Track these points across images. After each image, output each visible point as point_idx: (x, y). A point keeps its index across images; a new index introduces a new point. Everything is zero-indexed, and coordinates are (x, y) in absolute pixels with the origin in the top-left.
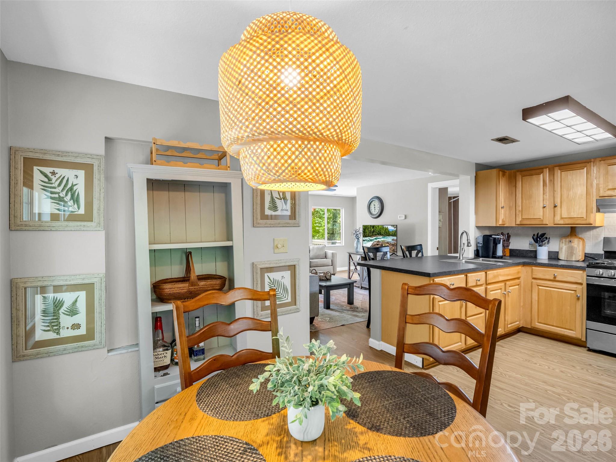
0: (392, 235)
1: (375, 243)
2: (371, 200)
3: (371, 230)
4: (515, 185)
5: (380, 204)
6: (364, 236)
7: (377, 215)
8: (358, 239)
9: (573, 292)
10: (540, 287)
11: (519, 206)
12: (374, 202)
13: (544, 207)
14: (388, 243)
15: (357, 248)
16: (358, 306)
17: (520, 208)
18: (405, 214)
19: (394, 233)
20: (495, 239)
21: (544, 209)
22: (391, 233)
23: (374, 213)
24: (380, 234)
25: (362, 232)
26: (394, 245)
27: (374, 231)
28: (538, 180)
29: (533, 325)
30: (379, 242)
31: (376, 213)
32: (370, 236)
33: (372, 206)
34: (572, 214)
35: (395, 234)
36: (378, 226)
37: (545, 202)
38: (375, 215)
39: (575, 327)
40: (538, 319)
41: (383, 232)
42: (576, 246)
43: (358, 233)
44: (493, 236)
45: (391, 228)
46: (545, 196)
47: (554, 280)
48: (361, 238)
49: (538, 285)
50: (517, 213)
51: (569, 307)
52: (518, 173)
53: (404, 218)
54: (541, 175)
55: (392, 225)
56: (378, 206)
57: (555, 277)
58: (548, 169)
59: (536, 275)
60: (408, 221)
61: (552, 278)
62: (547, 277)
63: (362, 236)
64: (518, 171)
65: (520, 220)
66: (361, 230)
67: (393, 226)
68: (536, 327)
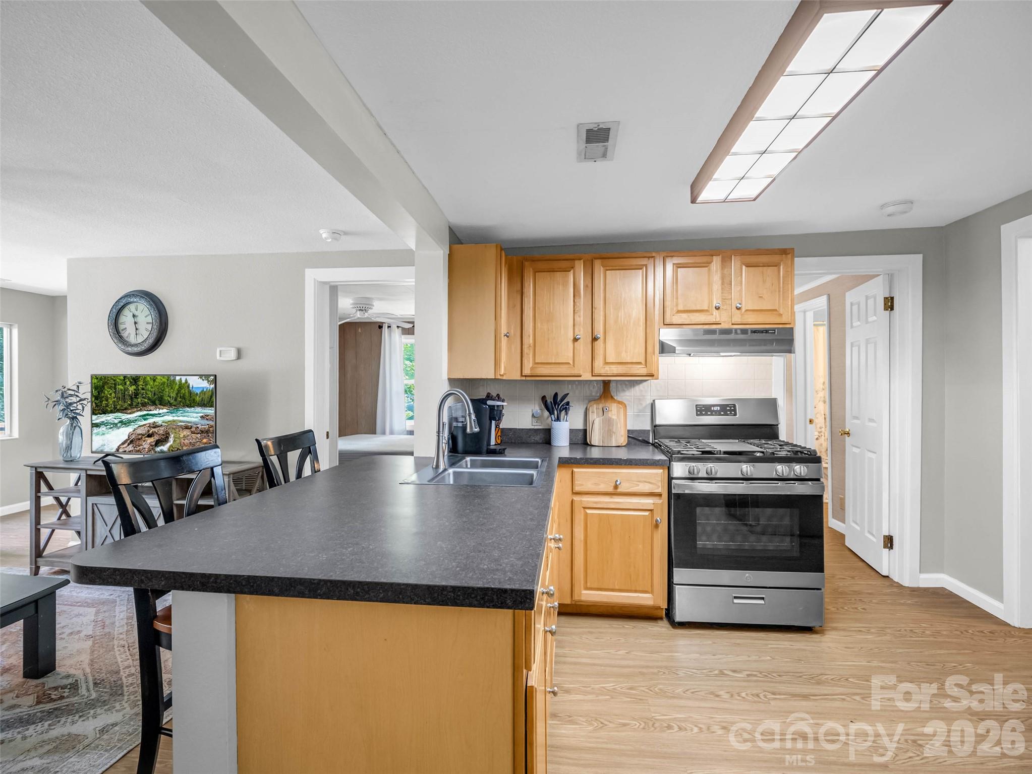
0: (203, 405)
1: (141, 431)
2: (124, 301)
3: (126, 390)
4: (519, 288)
5: (154, 314)
6: (94, 412)
7: (146, 345)
8: (74, 418)
9: (647, 513)
10: (589, 511)
11: (529, 336)
12: (132, 307)
13: (576, 340)
14: (187, 428)
15: (69, 448)
16: (78, 674)
17: (531, 341)
18: (240, 345)
19: (206, 397)
20: (492, 408)
21: (576, 343)
22: (198, 399)
23: (132, 340)
24: (158, 401)
25: (89, 396)
26: (207, 432)
27: (136, 394)
28: (565, 284)
29: (576, 598)
30: (155, 426)
31: (140, 339)
32: (123, 410)
33: (126, 319)
34: (623, 355)
35: (208, 400)
36: (154, 378)
37: (576, 329)
38: (136, 345)
39: (652, 586)
40: (586, 582)
41: (170, 394)
42: (614, 417)
43: (74, 399)
44: (490, 403)
45: (197, 384)
46: (577, 318)
47: (615, 492)
48: (86, 419)
49: (584, 508)
50: (525, 350)
51: (641, 546)
52: (527, 264)
53: (232, 354)
54: (571, 274)
55: (201, 376)
56: (149, 319)
57: (616, 487)
58: (582, 261)
59: (582, 485)
60: (245, 365)
61: (610, 489)
62: (602, 488)
63: (88, 409)
64: (527, 260)
65: (531, 365)
66: (86, 391)
67: (205, 377)
68: (583, 598)
